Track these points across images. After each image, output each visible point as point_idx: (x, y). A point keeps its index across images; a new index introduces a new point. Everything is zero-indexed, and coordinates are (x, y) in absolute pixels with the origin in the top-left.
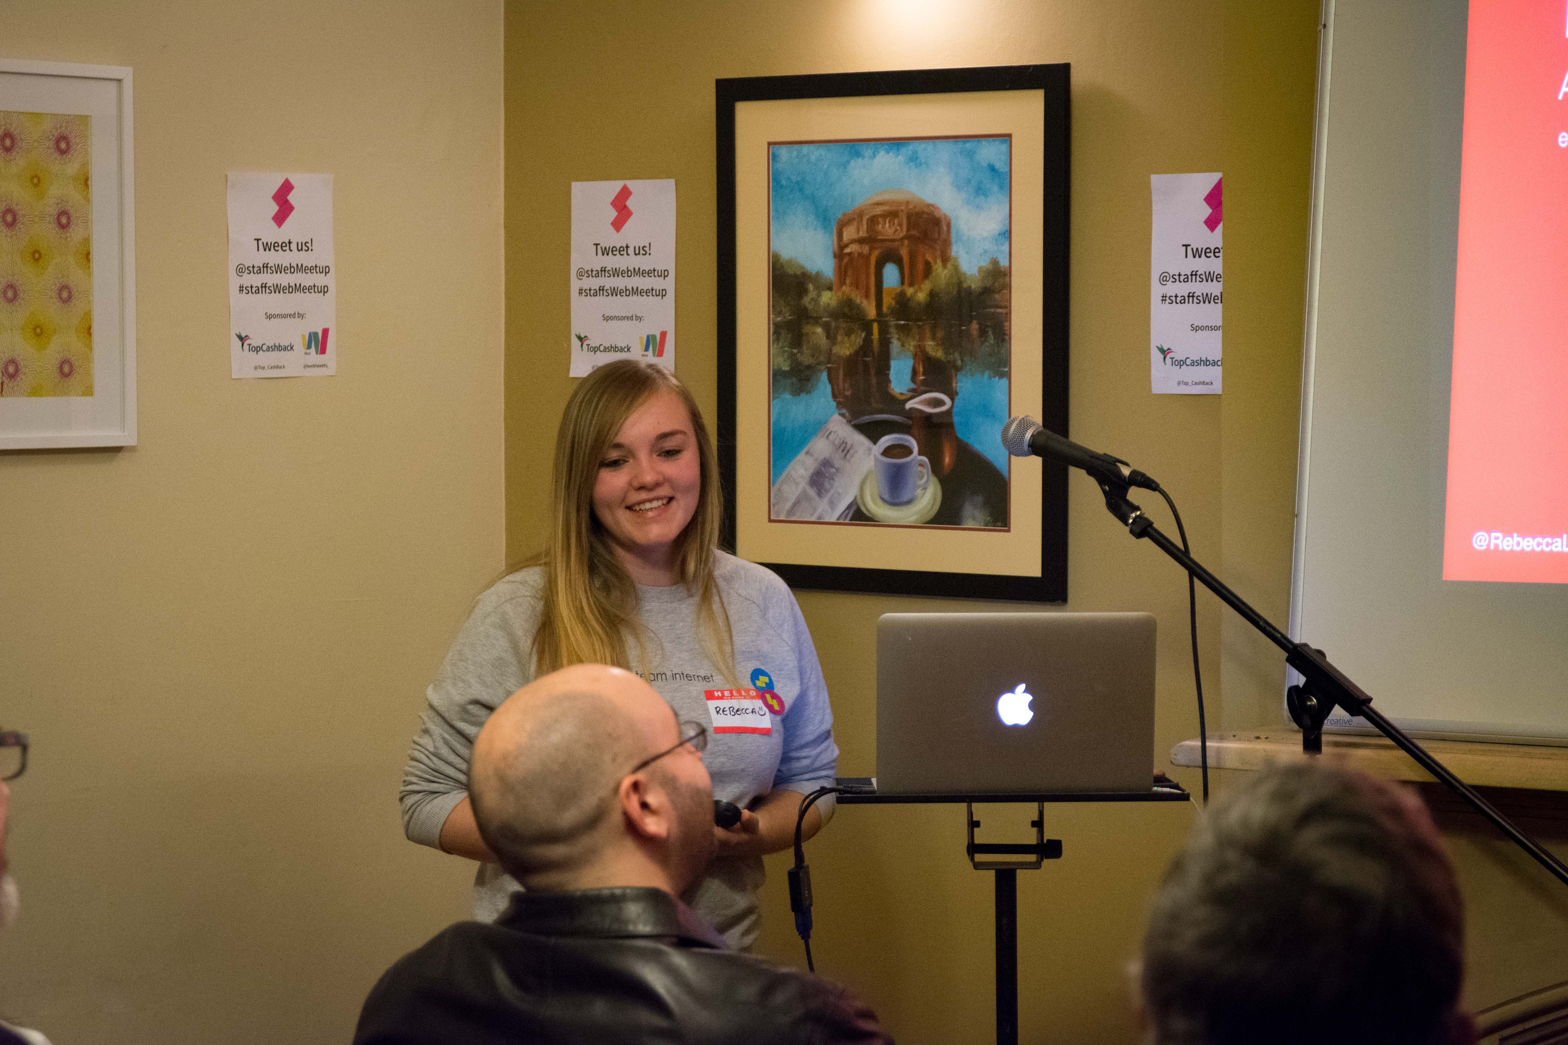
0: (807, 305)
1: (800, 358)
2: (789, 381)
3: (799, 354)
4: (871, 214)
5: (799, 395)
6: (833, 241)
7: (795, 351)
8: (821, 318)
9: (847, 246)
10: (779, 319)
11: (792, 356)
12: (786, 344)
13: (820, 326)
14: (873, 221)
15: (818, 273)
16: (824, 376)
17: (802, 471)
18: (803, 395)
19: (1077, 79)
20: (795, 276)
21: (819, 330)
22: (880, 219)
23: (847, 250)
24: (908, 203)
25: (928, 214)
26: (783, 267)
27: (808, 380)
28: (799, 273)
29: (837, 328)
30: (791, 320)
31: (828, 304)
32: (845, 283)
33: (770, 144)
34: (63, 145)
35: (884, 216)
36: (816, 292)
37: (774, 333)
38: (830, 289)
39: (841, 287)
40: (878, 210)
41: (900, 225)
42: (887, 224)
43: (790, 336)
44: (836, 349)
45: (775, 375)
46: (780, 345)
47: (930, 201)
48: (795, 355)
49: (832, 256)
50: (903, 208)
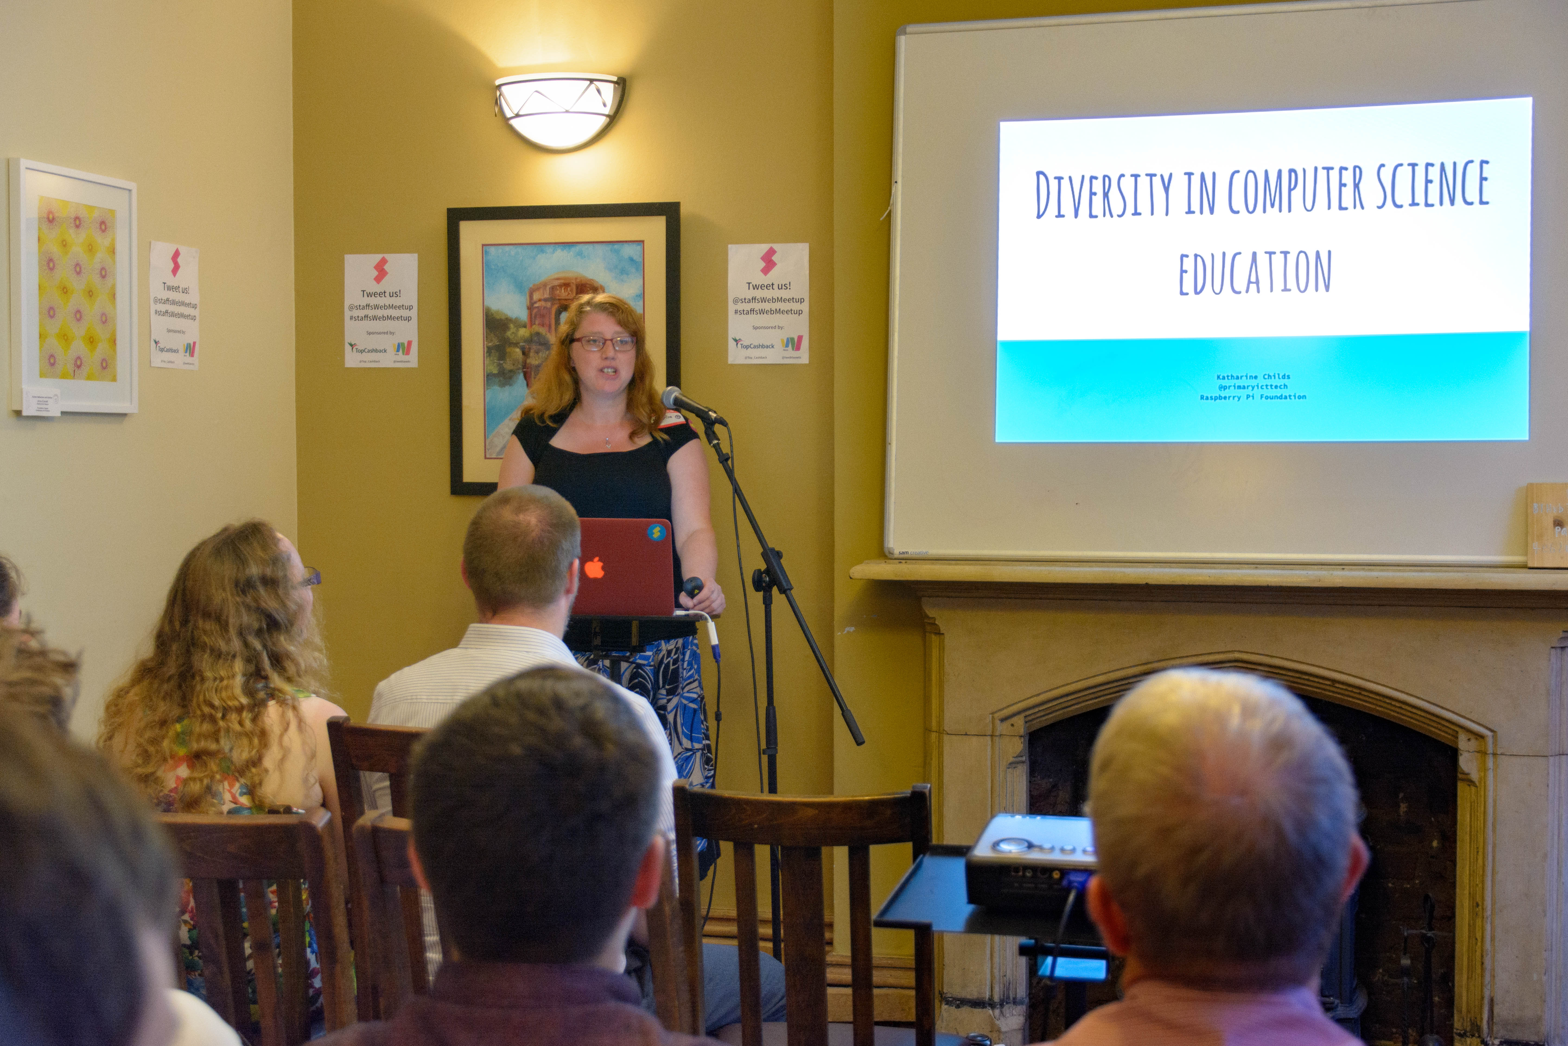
0: (509, 335)
1: (505, 366)
2: (497, 380)
3: (504, 364)
4: (553, 285)
5: (504, 387)
6: (527, 300)
7: (502, 362)
8: (519, 343)
9: (535, 303)
10: (490, 344)
11: (499, 365)
12: (495, 358)
13: (518, 347)
14: (553, 288)
15: (516, 318)
16: (521, 376)
17: (507, 430)
18: (507, 388)
19: (683, 210)
20: (501, 320)
21: (518, 350)
22: (558, 287)
23: (536, 305)
24: (576, 279)
25: (589, 285)
26: (493, 315)
27: (511, 378)
28: (503, 318)
29: (530, 349)
30: (498, 345)
31: (524, 335)
32: (535, 324)
33: (483, 245)
34: (103, 227)
35: (561, 286)
36: (515, 329)
37: (487, 352)
38: (525, 327)
39: (531, 326)
40: (556, 283)
41: (571, 290)
42: (563, 291)
43: (497, 354)
44: (528, 361)
45: (488, 376)
46: (491, 359)
47: (591, 278)
48: (502, 364)
49: (526, 308)
50: (574, 281)
